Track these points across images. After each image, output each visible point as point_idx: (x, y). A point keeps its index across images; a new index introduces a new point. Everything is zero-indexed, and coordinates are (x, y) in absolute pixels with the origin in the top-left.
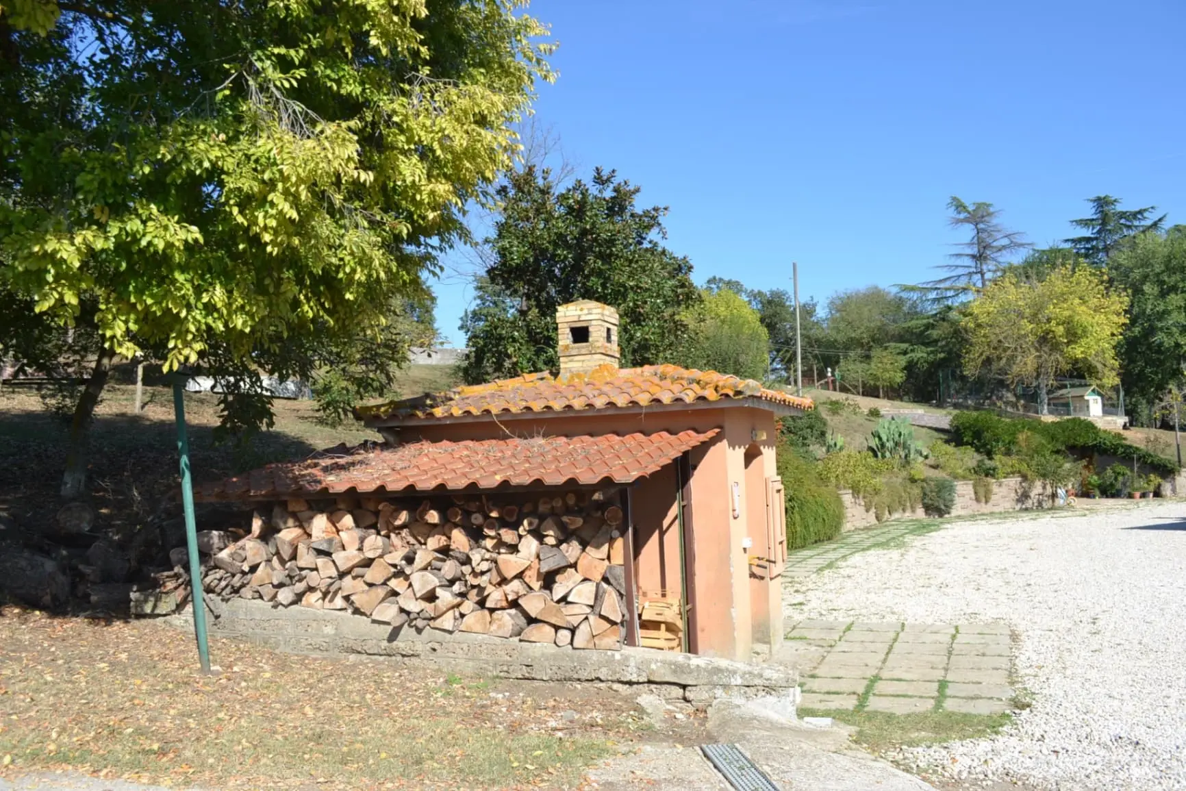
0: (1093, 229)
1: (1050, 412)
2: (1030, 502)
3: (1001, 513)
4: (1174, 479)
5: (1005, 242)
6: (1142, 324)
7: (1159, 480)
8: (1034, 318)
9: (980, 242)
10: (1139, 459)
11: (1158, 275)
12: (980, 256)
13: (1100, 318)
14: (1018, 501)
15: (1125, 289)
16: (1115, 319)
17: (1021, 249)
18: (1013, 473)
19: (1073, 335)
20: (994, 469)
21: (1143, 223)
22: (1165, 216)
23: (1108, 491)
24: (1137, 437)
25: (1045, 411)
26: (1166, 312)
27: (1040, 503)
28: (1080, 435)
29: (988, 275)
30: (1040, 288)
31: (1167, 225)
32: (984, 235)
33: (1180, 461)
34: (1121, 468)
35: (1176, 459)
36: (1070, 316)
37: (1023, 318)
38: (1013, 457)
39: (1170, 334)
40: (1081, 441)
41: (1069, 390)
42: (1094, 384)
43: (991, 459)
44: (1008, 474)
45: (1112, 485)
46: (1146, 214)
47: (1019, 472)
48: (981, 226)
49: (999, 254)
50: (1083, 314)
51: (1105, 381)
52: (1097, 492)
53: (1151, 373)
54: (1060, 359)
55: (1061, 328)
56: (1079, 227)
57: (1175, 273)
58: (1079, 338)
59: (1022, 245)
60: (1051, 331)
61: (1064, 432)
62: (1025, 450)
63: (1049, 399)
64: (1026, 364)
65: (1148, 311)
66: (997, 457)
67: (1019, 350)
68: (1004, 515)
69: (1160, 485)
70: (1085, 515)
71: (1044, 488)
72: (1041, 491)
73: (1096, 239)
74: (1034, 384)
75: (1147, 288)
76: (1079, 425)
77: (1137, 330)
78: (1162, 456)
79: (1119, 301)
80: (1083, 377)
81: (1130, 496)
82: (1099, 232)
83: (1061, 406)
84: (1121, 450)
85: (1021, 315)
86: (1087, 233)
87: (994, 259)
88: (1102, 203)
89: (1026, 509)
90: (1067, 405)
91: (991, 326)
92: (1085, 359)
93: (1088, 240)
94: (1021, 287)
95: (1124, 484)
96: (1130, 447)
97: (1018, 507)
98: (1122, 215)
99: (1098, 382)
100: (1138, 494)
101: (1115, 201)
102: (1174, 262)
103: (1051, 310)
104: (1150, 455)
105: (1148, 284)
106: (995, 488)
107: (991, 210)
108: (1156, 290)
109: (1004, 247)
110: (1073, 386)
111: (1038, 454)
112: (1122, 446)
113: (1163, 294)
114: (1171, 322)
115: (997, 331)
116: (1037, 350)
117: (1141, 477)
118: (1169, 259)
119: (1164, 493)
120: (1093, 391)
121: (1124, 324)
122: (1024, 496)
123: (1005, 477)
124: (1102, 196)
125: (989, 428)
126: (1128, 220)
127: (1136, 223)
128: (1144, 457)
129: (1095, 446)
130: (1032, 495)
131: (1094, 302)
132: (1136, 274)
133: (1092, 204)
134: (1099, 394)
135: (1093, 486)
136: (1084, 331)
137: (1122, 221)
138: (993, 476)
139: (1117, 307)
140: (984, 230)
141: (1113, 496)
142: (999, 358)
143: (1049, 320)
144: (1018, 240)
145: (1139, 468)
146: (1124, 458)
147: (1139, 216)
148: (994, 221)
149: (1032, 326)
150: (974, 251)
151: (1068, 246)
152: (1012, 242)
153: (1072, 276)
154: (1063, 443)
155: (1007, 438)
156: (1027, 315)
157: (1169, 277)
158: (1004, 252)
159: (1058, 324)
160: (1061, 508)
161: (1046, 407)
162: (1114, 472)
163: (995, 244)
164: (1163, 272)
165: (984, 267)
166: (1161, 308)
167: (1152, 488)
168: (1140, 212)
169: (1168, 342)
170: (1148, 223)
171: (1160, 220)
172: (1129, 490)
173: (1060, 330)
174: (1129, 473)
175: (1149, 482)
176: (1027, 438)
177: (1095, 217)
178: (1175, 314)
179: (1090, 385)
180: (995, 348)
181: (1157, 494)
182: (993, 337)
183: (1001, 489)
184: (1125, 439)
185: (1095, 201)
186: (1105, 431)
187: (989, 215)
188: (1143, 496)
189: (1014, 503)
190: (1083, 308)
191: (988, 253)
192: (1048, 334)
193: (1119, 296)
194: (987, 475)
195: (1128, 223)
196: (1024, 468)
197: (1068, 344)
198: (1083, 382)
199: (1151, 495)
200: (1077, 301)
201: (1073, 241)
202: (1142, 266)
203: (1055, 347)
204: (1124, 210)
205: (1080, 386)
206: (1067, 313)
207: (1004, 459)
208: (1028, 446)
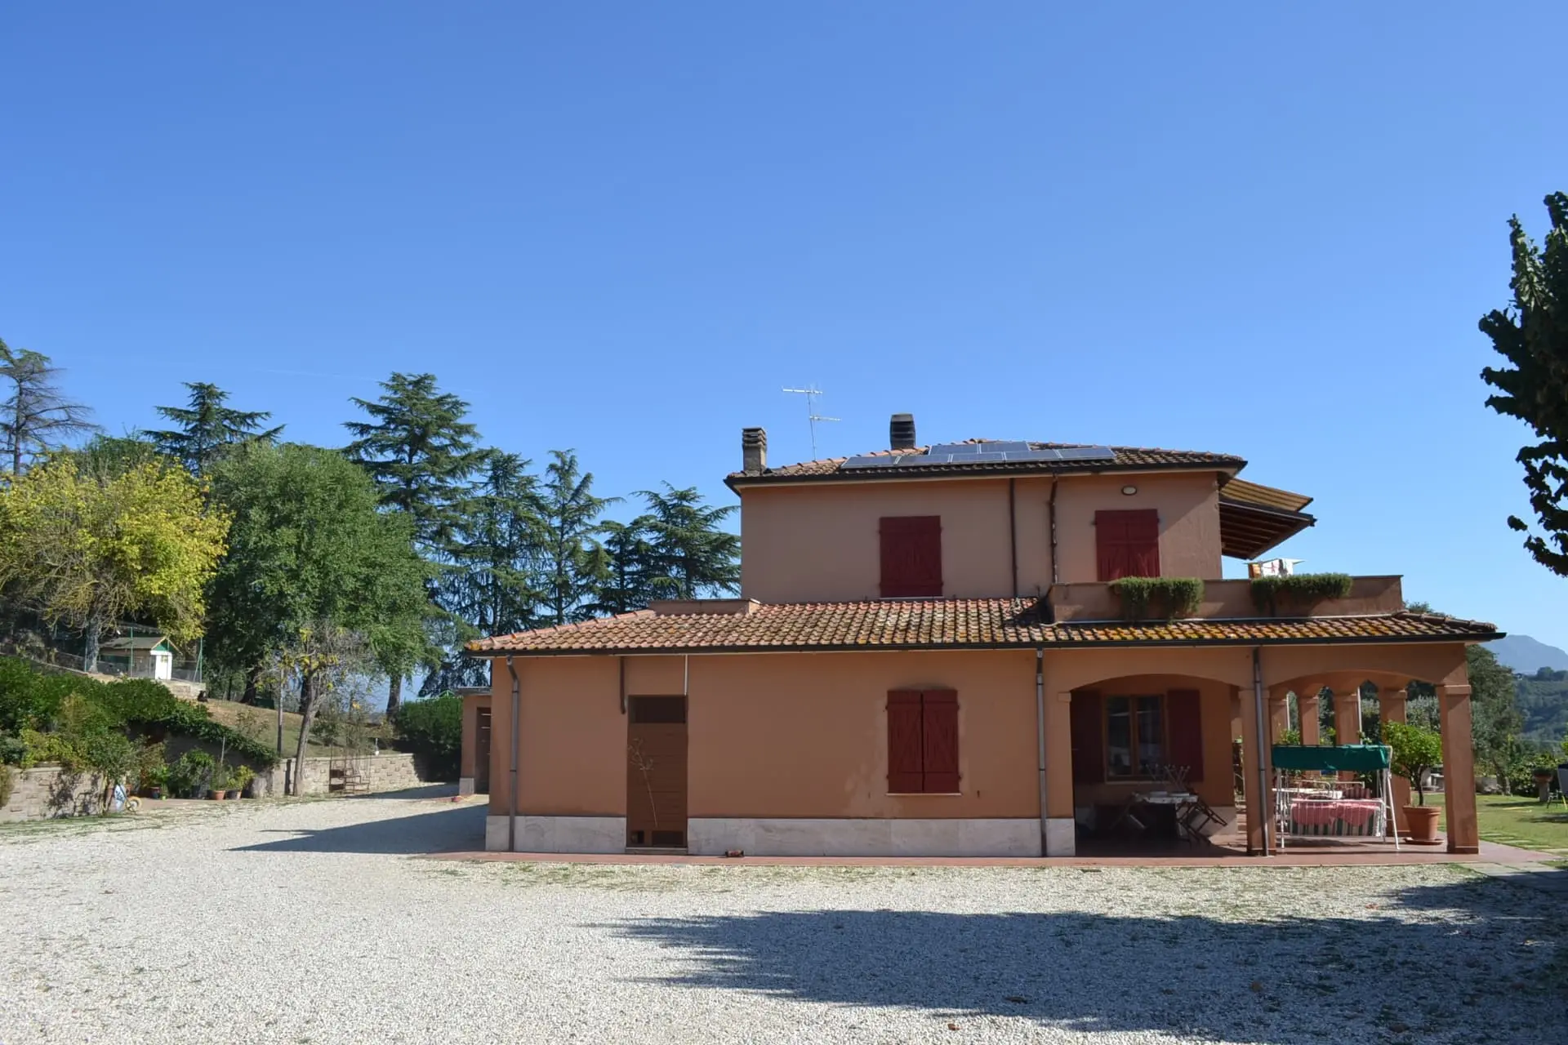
0: (187, 424)
1: (101, 669)
2: (71, 804)
3: (22, 823)
4: (271, 773)
5: (60, 415)
6: (240, 560)
7: (251, 774)
8: (95, 528)
9: (21, 407)
10: (227, 744)
11: (269, 499)
12: (18, 428)
13: (191, 543)
14: (52, 803)
15: (227, 511)
16: (211, 549)
17: (81, 431)
18: (49, 759)
19: (151, 562)
20: (21, 752)
21: (252, 431)
22: (282, 427)
23: (181, 789)
24: (224, 712)
25: (93, 667)
26: (273, 549)
27: (85, 807)
28: (148, 705)
29: (25, 459)
30: (111, 488)
31: (283, 438)
32: (30, 399)
33: (279, 748)
34: (202, 756)
35: (274, 745)
36: (150, 535)
37: (80, 526)
38: (52, 733)
39: (274, 579)
40: (149, 714)
41: (132, 639)
42: (168, 633)
43: (16, 735)
44: (42, 760)
45: (185, 779)
46: (258, 420)
47: (59, 757)
48: (27, 385)
49: (46, 431)
50: (168, 533)
51: (184, 631)
52: (165, 789)
53: (242, 626)
54: (128, 592)
55: (136, 549)
56: (168, 418)
57: (290, 500)
58: (158, 567)
59: (84, 426)
60: (123, 552)
61: (126, 699)
62: (71, 723)
63: (101, 650)
64: (76, 594)
65: (251, 545)
66: (26, 732)
67: (69, 572)
68: (30, 827)
69: (251, 781)
70: (159, 827)
71: (94, 783)
72: (88, 788)
73: (188, 438)
74: (85, 625)
75: (254, 513)
76: (150, 690)
77: (233, 566)
78: (256, 740)
79: (216, 525)
80: (155, 625)
81: (210, 796)
82: (194, 430)
83: (115, 660)
84: (204, 729)
85: (76, 520)
86: (178, 427)
87: (39, 438)
88: (204, 393)
89: (64, 817)
90: (126, 660)
91: (28, 530)
92: (163, 597)
93: (177, 437)
94: (83, 481)
95: (202, 778)
96: (217, 726)
97: (49, 815)
98: (228, 414)
99: (174, 632)
100: (221, 793)
101: (222, 394)
102: (292, 486)
103: (125, 520)
104: (243, 739)
105: (255, 508)
106: (18, 783)
107: (47, 365)
108: (265, 517)
109: (57, 423)
110: (138, 634)
111: (90, 730)
112: (206, 725)
113: (272, 526)
114: (278, 563)
115: (40, 539)
116: (95, 576)
117: (228, 769)
118: (285, 481)
119: (256, 792)
120: (164, 644)
121: (220, 557)
122: (64, 796)
123: (36, 766)
124: (207, 383)
125: (13, 685)
126: (233, 423)
127: (244, 429)
128: (235, 741)
129: (168, 722)
130: (75, 794)
131: (186, 520)
132: (242, 493)
133: (190, 391)
134: (172, 650)
135: (161, 780)
136: (167, 559)
137: (226, 423)
138: (17, 763)
139: (213, 532)
140: (30, 393)
141: (186, 796)
142: (33, 581)
143: (119, 536)
144: (78, 416)
145: (225, 756)
146: (207, 741)
147: (249, 421)
148: (49, 383)
149: (93, 539)
150: (10, 418)
151: (151, 440)
152: (70, 418)
153: (159, 479)
154: (124, 715)
155: (43, 704)
156: (87, 522)
157: (283, 504)
158: (55, 430)
159: (132, 543)
160: (115, 815)
161: (95, 660)
162: (192, 761)
163: (44, 416)
164: (276, 496)
165: (21, 446)
166: (267, 542)
167: (240, 785)
168: (252, 416)
169: (271, 589)
170: (259, 432)
171: (276, 431)
172: (208, 787)
173: (134, 551)
174: (212, 762)
175: (237, 776)
176: (77, 706)
177: (192, 409)
178: (283, 554)
179: (160, 635)
180: (29, 565)
181: (247, 793)
182: (28, 547)
183: (27, 785)
184: (210, 715)
185: (195, 388)
186: (184, 702)
187: (42, 371)
188: (229, 795)
189: (44, 807)
190: (171, 525)
191: (31, 426)
192: (114, 554)
193: (219, 517)
194: (6, 762)
195: (233, 427)
196: (67, 751)
197: (145, 571)
198: (151, 629)
199: (239, 795)
200: (163, 514)
201: (157, 435)
202: (251, 483)
203: (124, 575)
204: (232, 409)
205: (147, 635)
206: (148, 529)
207: (39, 737)
208: (77, 717)
